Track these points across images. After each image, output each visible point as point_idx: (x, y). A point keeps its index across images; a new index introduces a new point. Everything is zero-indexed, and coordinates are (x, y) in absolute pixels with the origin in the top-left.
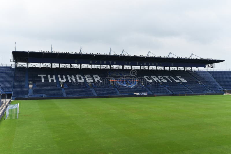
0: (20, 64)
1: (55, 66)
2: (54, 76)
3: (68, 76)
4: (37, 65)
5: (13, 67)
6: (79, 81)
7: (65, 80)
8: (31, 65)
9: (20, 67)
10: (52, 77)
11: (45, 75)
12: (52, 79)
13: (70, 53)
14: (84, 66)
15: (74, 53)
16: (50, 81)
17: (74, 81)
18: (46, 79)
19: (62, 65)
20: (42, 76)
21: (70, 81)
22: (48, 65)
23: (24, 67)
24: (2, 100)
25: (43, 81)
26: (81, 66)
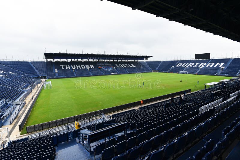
0: (49, 60)
1: (69, 60)
2: (69, 66)
3: (77, 66)
4: (59, 60)
5: (46, 61)
6: (83, 68)
7: (75, 68)
8: (56, 60)
9: (49, 62)
10: (68, 66)
11: (64, 66)
12: (68, 67)
13: (77, 53)
14: (85, 60)
15: (79, 53)
16: (67, 68)
17: (80, 68)
18: (65, 67)
19: (73, 60)
20: (63, 66)
21: (78, 68)
22: (65, 60)
23: (52, 62)
24: (41, 80)
25: (63, 68)
26: (83, 60)
